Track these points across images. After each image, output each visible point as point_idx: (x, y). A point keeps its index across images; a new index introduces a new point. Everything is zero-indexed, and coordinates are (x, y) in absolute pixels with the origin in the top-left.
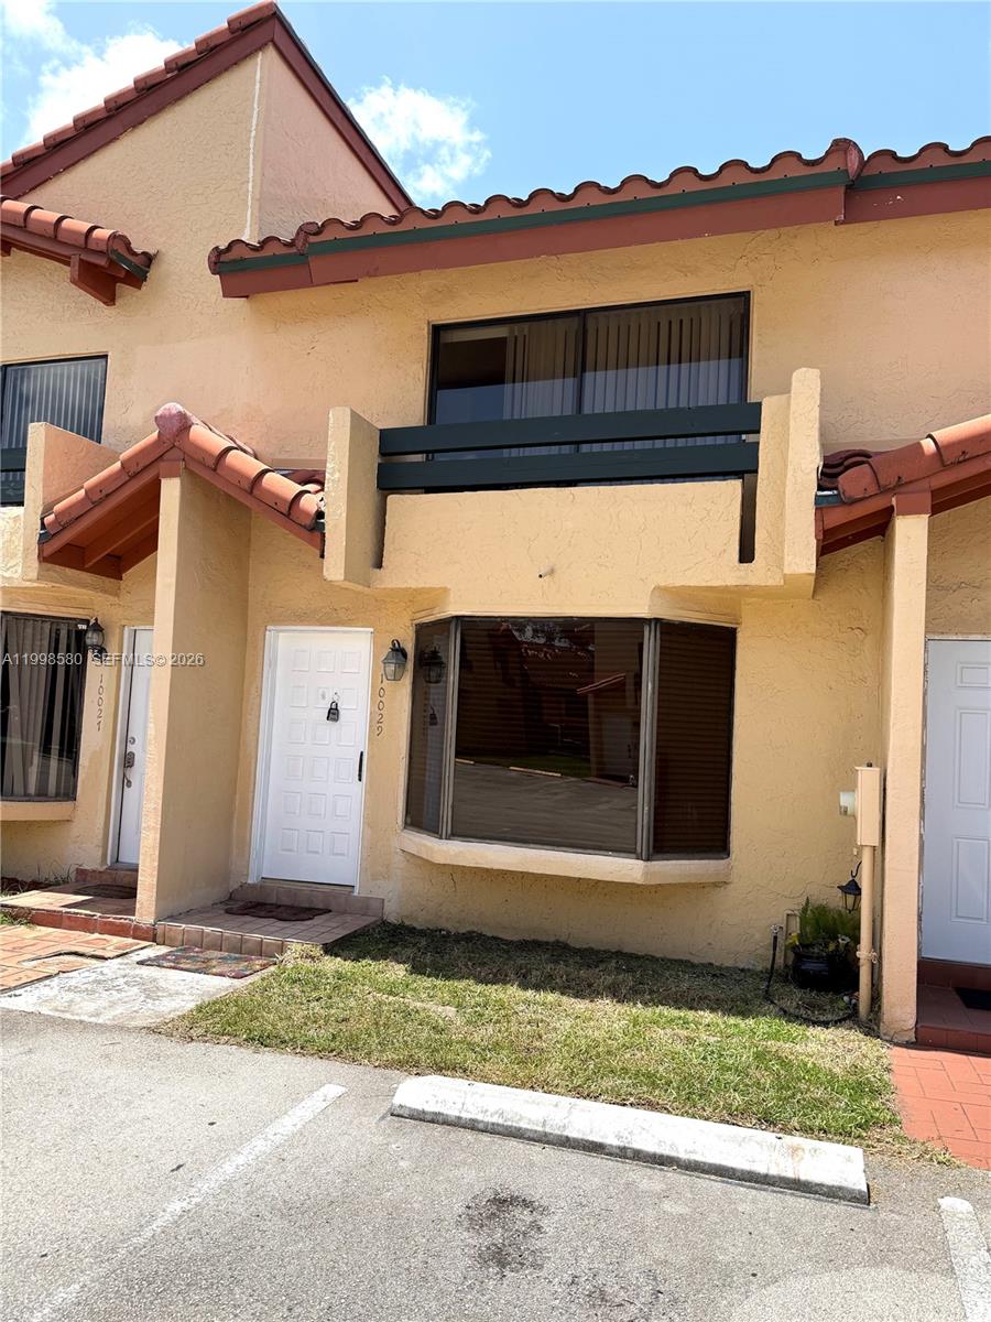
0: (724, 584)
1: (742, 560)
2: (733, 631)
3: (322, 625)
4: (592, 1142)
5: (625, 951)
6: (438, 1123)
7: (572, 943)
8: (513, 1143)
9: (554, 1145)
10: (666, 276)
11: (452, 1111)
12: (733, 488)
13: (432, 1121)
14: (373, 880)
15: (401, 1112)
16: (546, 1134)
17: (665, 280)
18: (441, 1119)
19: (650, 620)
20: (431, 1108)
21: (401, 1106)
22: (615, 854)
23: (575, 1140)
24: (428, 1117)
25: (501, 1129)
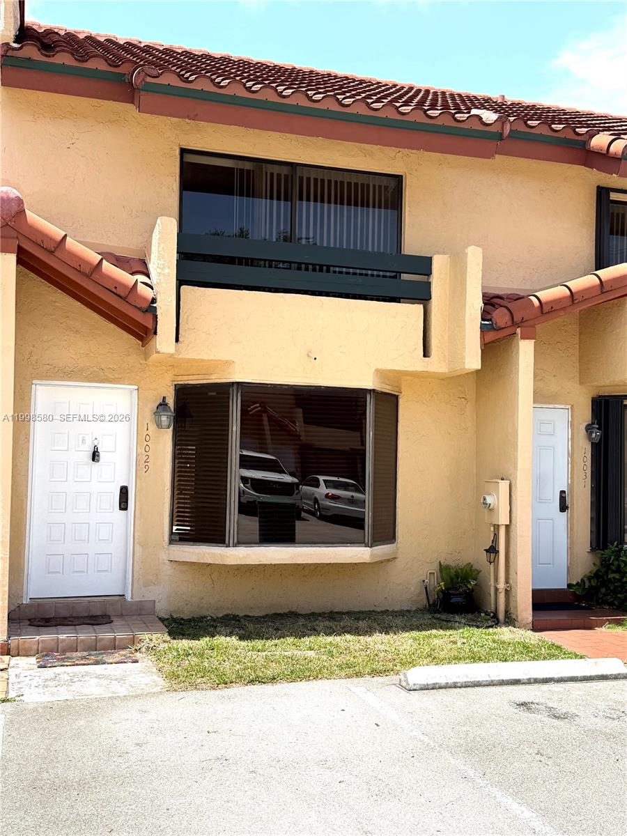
0: (415, 370)
1: (425, 356)
2: (397, 397)
3: (90, 381)
4: (515, 680)
5: (335, 611)
6: (436, 689)
7: (300, 611)
8: (477, 689)
9: (497, 685)
10: (353, 154)
11: (443, 681)
12: (419, 308)
13: (433, 689)
14: (145, 586)
15: (415, 688)
16: (492, 681)
17: (353, 156)
18: (437, 686)
19: (370, 390)
20: (431, 682)
21: (414, 685)
22: (352, 545)
23: (507, 681)
24: (430, 687)
25: (469, 684)
